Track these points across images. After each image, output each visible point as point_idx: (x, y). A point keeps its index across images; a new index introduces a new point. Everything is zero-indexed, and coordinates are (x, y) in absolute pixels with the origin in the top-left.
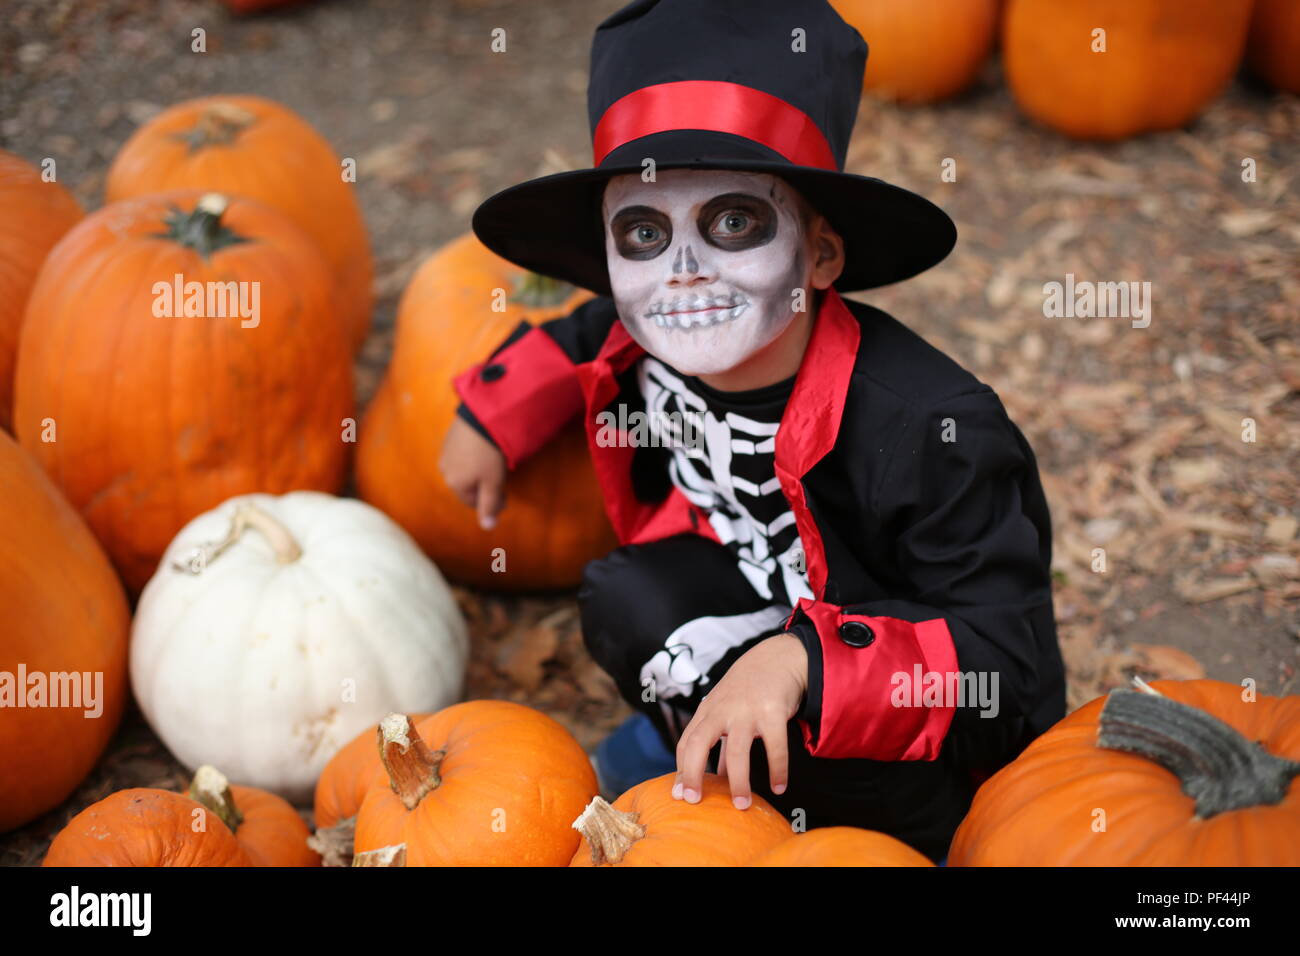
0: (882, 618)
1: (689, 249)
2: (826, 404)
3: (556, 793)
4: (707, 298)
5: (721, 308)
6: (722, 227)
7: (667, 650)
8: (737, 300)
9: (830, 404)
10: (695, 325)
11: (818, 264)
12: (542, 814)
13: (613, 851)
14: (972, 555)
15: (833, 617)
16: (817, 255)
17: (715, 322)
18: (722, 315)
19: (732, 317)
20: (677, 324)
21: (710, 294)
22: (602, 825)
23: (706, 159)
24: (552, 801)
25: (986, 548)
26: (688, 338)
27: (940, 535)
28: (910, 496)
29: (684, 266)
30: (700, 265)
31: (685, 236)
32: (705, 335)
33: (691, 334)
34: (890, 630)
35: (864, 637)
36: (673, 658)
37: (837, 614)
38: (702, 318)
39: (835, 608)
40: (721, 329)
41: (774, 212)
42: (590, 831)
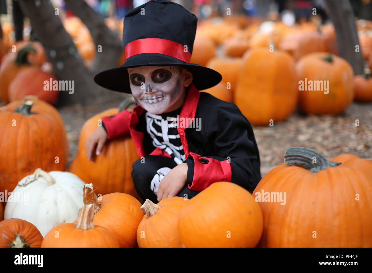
0: (212, 159)
1: (149, 85)
2: (191, 111)
3: (134, 208)
4: (155, 96)
5: (160, 98)
6: (158, 76)
7: (157, 174)
8: (164, 95)
9: (192, 111)
10: (153, 103)
11: (185, 80)
12: (131, 212)
13: (152, 212)
14: (233, 144)
15: (198, 157)
16: (185, 78)
17: (158, 101)
18: (160, 99)
19: (163, 99)
20: (148, 102)
21: (157, 95)
22: (149, 205)
23: (149, 63)
24: (133, 210)
25: (237, 142)
26: (151, 106)
27: (224, 140)
28: (216, 129)
29: (148, 90)
30: (152, 89)
31: (149, 81)
32: (156, 105)
33: (152, 105)
34: (213, 161)
35: (207, 162)
36: (159, 175)
37: (200, 157)
38: (155, 101)
39: (199, 156)
40: (160, 103)
41: (171, 72)
42: (146, 207)
